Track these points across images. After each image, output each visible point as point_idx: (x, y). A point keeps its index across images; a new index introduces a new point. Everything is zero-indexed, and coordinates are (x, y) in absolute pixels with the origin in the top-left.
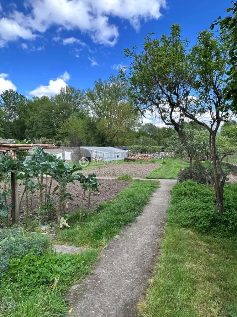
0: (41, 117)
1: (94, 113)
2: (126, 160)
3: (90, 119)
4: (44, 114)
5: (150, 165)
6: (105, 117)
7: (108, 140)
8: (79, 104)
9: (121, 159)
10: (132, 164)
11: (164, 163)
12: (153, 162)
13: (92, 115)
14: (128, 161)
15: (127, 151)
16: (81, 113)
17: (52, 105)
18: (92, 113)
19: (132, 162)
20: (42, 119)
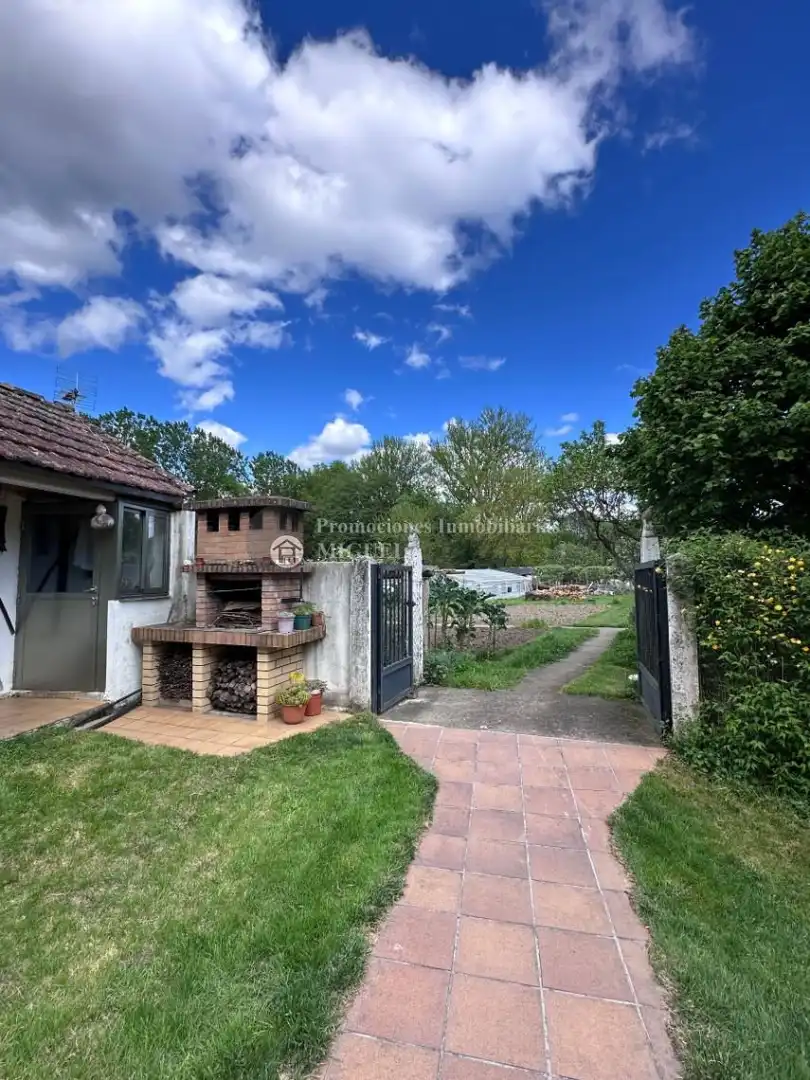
0: (333, 508)
1: (448, 492)
2: (529, 597)
3: (438, 506)
4: (339, 500)
5: (583, 606)
6: (474, 501)
7: (482, 553)
8: (412, 473)
9: (517, 595)
10: (543, 606)
11: (616, 602)
12: (592, 601)
13: (443, 499)
14: (534, 599)
15: (529, 578)
16: (420, 495)
17: (356, 480)
18: (444, 493)
19: (543, 602)
20: (334, 511)
